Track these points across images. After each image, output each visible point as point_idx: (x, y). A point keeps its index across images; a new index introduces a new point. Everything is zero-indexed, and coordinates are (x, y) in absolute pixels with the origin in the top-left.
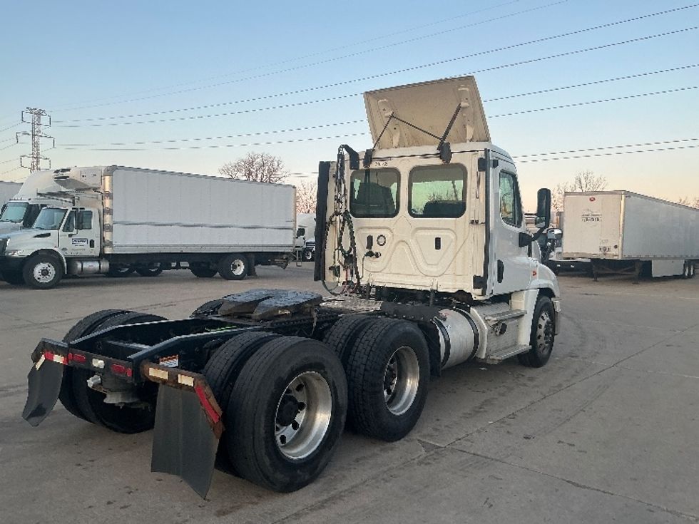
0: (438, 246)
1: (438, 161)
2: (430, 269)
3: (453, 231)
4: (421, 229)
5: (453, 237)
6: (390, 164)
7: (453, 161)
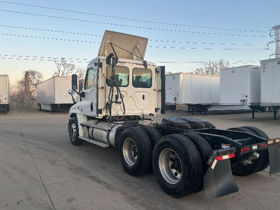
0: (144, 98)
1: (143, 67)
2: (141, 107)
3: (148, 93)
4: (137, 92)
5: (148, 94)
6: (125, 65)
7: (147, 68)
